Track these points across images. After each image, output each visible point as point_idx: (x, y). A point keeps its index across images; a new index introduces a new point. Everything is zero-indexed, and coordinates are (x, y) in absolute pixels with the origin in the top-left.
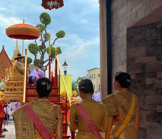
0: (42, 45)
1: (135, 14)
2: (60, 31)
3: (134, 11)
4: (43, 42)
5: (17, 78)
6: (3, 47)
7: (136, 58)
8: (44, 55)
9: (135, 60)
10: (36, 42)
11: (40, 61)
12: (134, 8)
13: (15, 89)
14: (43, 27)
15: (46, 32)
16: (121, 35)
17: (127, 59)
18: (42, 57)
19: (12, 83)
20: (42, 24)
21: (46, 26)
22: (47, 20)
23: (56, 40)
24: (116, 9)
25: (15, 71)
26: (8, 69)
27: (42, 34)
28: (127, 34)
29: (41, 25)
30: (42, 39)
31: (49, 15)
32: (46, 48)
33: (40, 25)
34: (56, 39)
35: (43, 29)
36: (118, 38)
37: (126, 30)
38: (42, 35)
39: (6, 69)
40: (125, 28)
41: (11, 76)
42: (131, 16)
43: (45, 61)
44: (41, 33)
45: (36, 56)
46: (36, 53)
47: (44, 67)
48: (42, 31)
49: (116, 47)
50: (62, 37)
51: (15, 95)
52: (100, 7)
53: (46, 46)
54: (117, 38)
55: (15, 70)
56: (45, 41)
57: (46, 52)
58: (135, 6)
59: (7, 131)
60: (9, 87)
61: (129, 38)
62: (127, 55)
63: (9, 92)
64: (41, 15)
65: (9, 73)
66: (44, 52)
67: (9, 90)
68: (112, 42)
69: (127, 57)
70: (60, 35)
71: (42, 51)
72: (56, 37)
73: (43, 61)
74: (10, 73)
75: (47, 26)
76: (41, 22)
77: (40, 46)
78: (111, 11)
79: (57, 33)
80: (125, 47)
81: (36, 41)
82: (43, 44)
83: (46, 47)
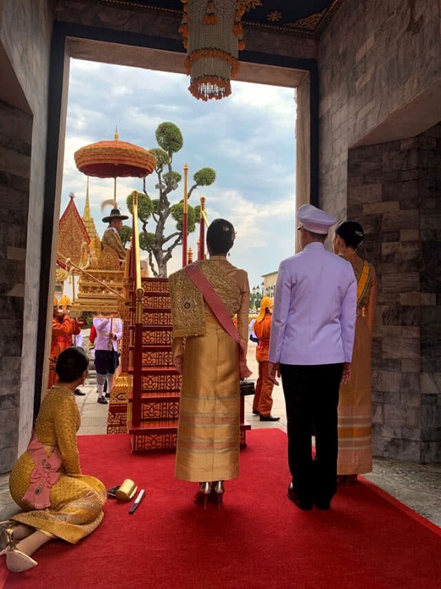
0: (161, 198)
1: (362, 122)
2: (205, 169)
3: (361, 115)
4: (163, 191)
5: (108, 263)
6: (72, 198)
7: (364, 206)
8: (163, 223)
9: (362, 208)
10: (144, 191)
11: (155, 236)
12: (360, 109)
13: (103, 288)
14: (164, 156)
15: (170, 168)
16: (337, 162)
17: (348, 208)
18: (160, 228)
19: (97, 273)
20: (160, 148)
21: (170, 155)
22: (173, 140)
23: (194, 190)
24: (328, 112)
26: (85, 243)
27: (161, 171)
28: (348, 159)
29: (161, 152)
30: (160, 183)
31: (178, 129)
32: (170, 207)
33: (157, 152)
34: (194, 187)
35: (164, 160)
36: (332, 169)
38: (162, 174)
39: (81, 243)
40: (345, 148)
41: (95, 259)
42: (355, 125)
43: (166, 237)
44: (160, 169)
45: (145, 223)
46: (147, 217)
47: (165, 251)
48: (161, 166)
50: (208, 183)
51: (103, 301)
53: (169, 201)
54: (330, 170)
55: (104, 245)
56: (168, 190)
57: (170, 215)
59: (84, 394)
60: (90, 283)
61: (353, 168)
62: (348, 199)
63: (89, 294)
64: (159, 127)
65: (89, 252)
66: (164, 216)
67: (90, 289)
68: (320, 177)
69: (348, 204)
70: (205, 178)
71: (159, 213)
72: (195, 183)
73: (162, 237)
74: (93, 252)
75: (174, 154)
76: (160, 143)
77: (155, 202)
78: (320, 116)
79: (197, 174)
80: (345, 186)
81: (146, 190)
82: (163, 196)
83: (169, 204)
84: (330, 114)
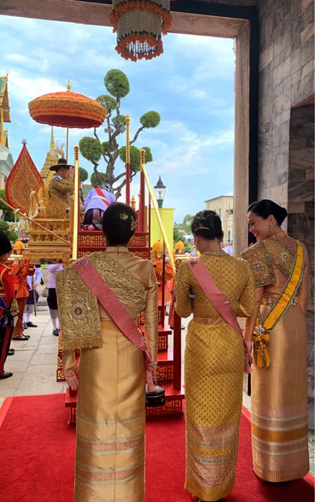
0: (110, 140)
1: (308, 78)
2: (150, 113)
3: (306, 71)
4: (112, 134)
5: (56, 212)
6: (24, 144)
7: (306, 171)
8: (113, 164)
9: (305, 173)
10: (96, 135)
11: (106, 176)
12: (305, 64)
13: (51, 237)
14: (112, 101)
15: (118, 112)
16: (277, 122)
17: (290, 173)
18: (110, 168)
19: (44, 222)
20: (108, 94)
21: (118, 101)
22: (120, 86)
23: (141, 132)
24: (269, 65)
25: (50, 197)
26: (34, 192)
27: (110, 116)
28: (291, 120)
29: (109, 97)
30: (109, 127)
31: (125, 76)
32: (119, 148)
33: (106, 98)
34: (141, 129)
35: (114, 105)
36: (273, 129)
37: (289, 112)
38: (110, 119)
39: (30, 192)
40: (288, 107)
41: (43, 207)
42: (299, 81)
43: (115, 177)
44: (109, 114)
45: (96, 165)
46: (97, 159)
48: (109, 111)
49: (267, 147)
50: (154, 126)
51: (52, 249)
52: (236, 62)
53: (117, 143)
54: (270, 129)
55: (52, 194)
56: (117, 133)
57: (119, 157)
58: (309, 62)
60: (38, 231)
61: (296, 129)
62: (290, 163)
63: (38, 242)
64: (108, 74)
65: (37, 201)
66: (113, 157)
67: (39, 237)
68: (260, 136)
69: (289, 168)
70: (150, 120)
71: (109, 155)
72: (141, 125)
73: (112, 177)
74: (41, 201)
76: (109, 90)
77: (105, 144)
78: (260, 70)
79: (143, 117)
80: (286, 148)
82: (112, 139)
83: (117, 146)
84: (272, 68)
